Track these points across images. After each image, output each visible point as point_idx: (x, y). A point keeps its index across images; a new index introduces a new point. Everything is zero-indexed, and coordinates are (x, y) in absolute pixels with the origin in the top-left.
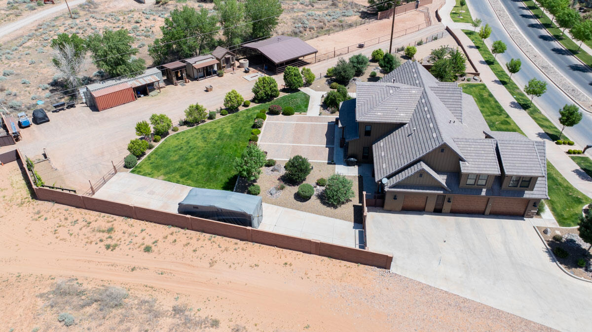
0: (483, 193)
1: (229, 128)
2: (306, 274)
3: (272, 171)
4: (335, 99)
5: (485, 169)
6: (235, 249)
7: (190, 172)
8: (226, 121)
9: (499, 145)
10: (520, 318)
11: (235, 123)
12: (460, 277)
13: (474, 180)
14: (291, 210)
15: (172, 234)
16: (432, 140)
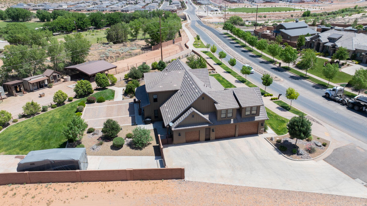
0: (232, 122)
1: (59, 115)
2: (125, 194)
3: (93, 135)
4: (132, 88)
5: (230, 106)
6: (68, 189)
7: (28, 145)
8: (56, 111)
9: (235, 92)
10: (271, 189)
11: (63, 111)
12: (230, 174)
13: (225, 114)
14: (109, 157)
15: (12, 190)
16: (196, 94)
